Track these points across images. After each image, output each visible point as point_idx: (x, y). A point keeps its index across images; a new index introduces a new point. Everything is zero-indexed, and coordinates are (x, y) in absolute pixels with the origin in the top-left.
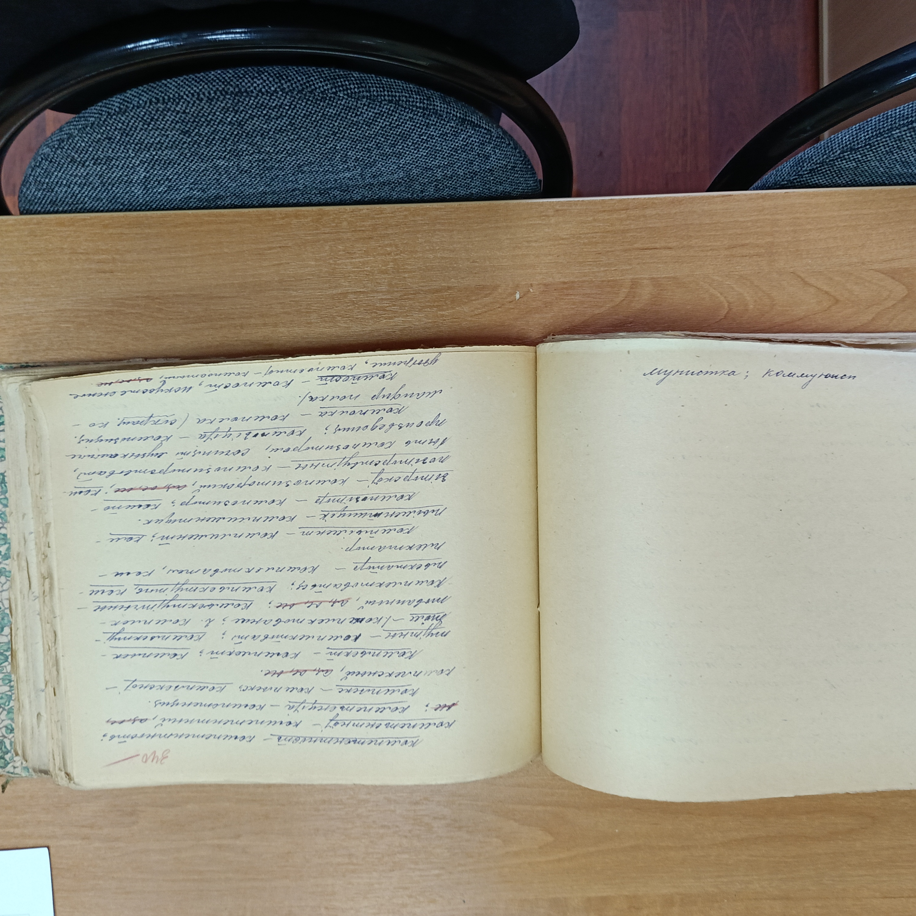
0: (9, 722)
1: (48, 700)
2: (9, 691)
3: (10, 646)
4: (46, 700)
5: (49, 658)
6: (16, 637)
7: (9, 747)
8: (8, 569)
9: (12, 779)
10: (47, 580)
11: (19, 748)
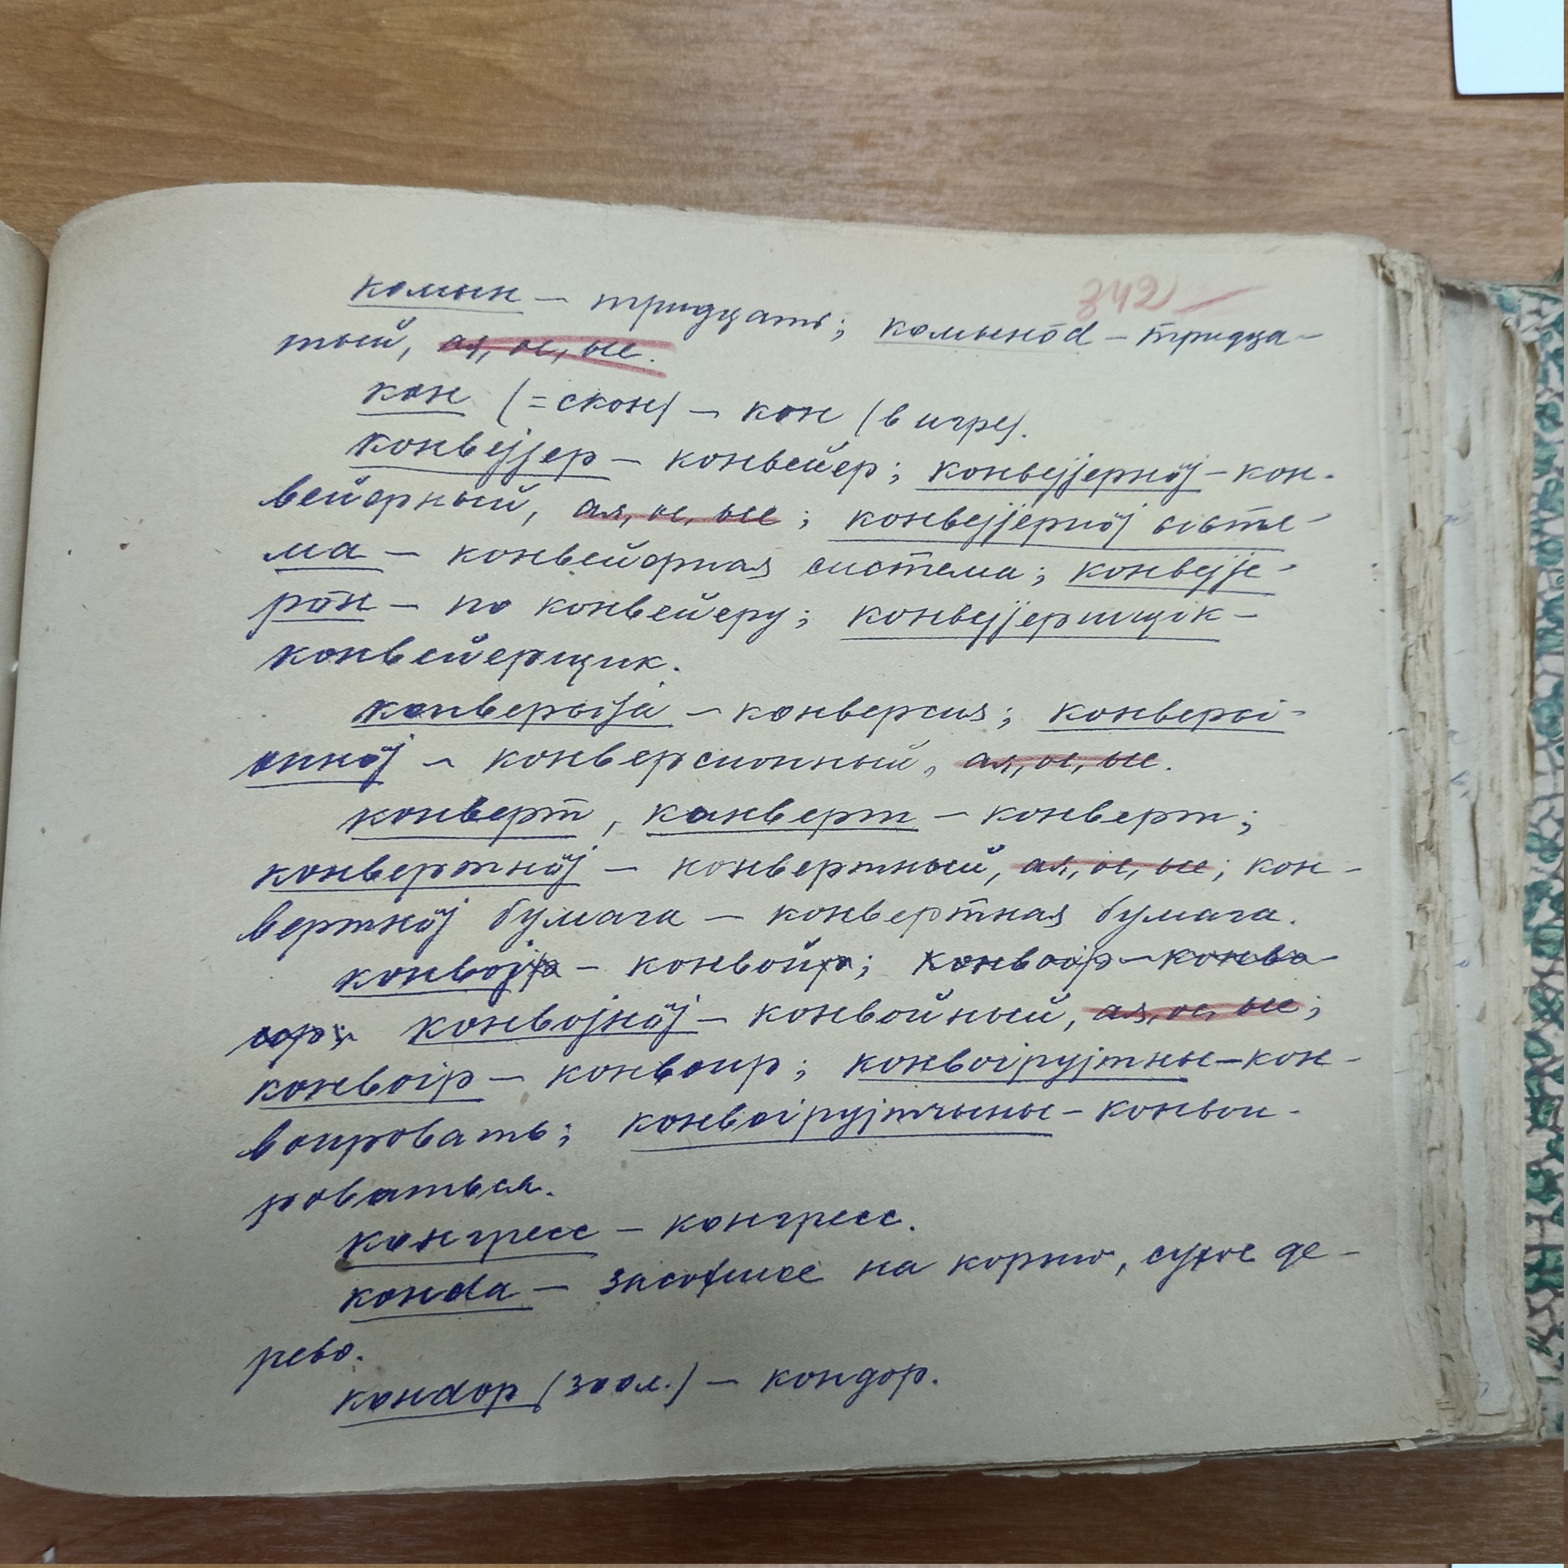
0: (1551, 436)
1: (1436, 494)
2: (1545, 520)
3: (1536, 645)
4: (1442, 492)
5: (1427, 611)
6: (1519, 671)
7: (1552, 368)
8: (1534, 857)
9: (1546, 283)
10: (1423, 840)
11: (1522, 365)
